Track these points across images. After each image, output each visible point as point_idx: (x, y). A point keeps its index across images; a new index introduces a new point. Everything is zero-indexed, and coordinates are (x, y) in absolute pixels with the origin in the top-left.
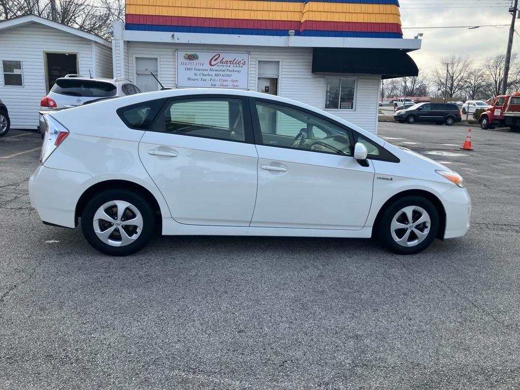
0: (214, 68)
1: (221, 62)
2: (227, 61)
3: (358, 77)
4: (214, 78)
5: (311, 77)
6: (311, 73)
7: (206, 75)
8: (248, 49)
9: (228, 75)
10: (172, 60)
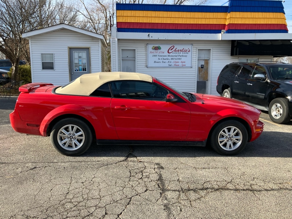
0: (171, 54)
1: (175, 51)
2: (179, 50)
3: (258, 58)
4: (170, 61)
5: (230, 58)
6: (230, 56)
7: (165, 59)
8: (191, 42)
9: (179, 59)
10: (144, 50)
